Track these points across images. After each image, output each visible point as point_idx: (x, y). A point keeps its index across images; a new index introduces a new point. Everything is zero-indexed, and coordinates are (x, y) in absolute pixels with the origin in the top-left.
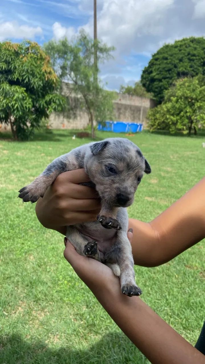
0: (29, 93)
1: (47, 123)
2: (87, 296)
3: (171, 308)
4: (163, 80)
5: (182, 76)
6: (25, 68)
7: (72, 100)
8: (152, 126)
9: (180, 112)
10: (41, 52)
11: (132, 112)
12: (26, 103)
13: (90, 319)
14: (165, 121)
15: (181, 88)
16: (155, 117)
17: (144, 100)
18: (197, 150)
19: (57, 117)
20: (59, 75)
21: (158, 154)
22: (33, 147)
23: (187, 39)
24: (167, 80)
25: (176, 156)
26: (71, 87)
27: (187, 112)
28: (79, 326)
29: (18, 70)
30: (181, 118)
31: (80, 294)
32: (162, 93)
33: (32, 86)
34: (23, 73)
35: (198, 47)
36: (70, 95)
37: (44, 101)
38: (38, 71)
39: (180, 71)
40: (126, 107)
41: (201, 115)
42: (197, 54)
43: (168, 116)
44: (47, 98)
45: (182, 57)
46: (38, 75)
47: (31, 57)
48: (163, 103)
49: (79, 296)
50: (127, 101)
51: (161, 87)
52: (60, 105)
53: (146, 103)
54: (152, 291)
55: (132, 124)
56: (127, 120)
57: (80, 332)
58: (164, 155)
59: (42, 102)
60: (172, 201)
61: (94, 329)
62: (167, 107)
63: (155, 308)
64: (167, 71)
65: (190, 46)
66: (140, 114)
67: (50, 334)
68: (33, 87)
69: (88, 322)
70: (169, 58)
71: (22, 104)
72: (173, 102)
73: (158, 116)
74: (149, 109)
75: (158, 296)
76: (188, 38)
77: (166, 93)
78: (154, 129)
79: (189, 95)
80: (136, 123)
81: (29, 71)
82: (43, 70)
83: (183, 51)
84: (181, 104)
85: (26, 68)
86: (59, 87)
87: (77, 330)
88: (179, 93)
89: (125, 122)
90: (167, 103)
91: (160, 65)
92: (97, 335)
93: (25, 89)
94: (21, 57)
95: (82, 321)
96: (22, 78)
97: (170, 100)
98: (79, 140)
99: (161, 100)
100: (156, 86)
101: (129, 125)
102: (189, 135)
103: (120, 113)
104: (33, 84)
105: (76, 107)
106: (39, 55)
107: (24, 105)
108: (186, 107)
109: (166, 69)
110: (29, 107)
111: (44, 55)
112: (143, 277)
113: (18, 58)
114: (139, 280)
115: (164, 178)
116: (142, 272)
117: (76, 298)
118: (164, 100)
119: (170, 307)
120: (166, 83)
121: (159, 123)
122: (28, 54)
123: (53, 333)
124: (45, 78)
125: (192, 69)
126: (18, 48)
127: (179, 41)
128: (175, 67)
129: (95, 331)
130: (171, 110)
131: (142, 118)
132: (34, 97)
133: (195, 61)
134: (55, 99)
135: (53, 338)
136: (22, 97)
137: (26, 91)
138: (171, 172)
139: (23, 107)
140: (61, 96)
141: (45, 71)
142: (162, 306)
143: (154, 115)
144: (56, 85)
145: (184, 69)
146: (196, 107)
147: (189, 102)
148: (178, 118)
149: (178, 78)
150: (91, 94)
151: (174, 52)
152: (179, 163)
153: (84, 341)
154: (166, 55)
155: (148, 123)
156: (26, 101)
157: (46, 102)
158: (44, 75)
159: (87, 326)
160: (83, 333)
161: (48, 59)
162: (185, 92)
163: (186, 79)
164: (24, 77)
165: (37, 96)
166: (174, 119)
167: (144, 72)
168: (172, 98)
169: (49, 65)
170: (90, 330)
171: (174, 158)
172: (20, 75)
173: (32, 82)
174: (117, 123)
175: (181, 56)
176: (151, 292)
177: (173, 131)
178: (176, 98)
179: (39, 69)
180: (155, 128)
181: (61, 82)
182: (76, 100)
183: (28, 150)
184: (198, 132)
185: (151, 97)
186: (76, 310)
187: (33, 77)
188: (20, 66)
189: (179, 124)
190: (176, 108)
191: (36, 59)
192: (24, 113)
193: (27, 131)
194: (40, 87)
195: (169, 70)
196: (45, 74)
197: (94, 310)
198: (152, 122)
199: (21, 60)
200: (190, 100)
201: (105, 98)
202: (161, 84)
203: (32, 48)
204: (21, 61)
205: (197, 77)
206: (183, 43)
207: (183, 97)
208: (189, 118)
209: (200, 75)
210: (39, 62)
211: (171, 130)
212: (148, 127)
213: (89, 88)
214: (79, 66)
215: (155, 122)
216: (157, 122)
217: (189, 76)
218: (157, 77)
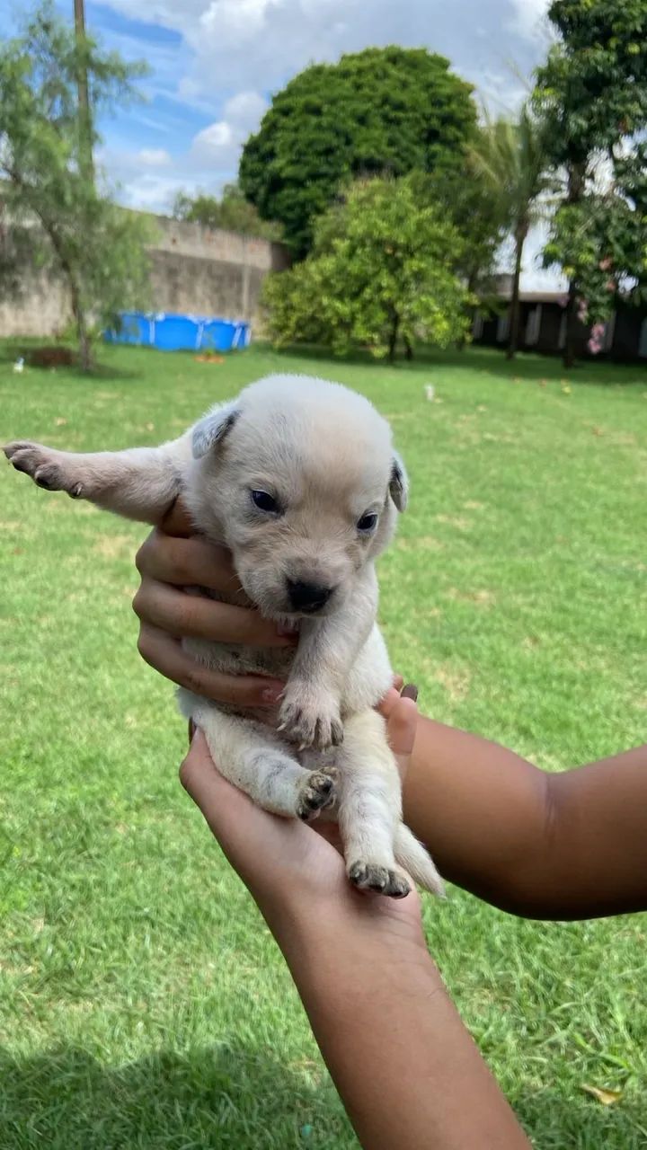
2: (50, 886)
4: (309, 183)
5: (366, 173)
8: (281, 329)
9: (361, 289)
11: (216, 283)
13: (58, 955)
14: (319, 315)
15: (361, 210)
16: (287, 302)
17: (251, 244)
18: (410, 409)
23: (378, 54)
24: (322, 182)
27: (380, 289)
28: (19, 985)
30: (364, 307)
31: (25, 883)
32: (308, 225)
35: (411, 79)
39: (361, 155)
40: (196, 266)
41: (423, 299)
42: (408, 104)
43: (325, 301)
45: (367, 112)
48: (309, 257)
49: (22, 888)
50: (197, 247)
51: (303, 205)
53: (256, 256)
55: (214, 324)
56: (198, 310)
57: (22, 1000)
61: (68, 986)
62: (321, 272)
64: (320, 153)
65: (386, 75)
66: (240, 291)
69: (47, 966)
70: (325, 108)
72: (338, 254)
73: (295, 297)
74: (267, 275)
76: (381, 47)
77: (321, 226)
78: (286, 339)
79: (386, 234)
80: (227, 322)
83: (366, 91)
84: (364, 262)
87: (11, 997)
88: (357, 227)
89: (192, 317)
90: (323, 256)
91: (296, 130)
92: (77, 1002)
95: (29, 964)
97: (329, 249)
98: (37, 375)
99: (307, 246)
100: (290, 201)
101: (206, 327)
102: (391, 360)
103: (176, 287)
105: (21, 261)
108: (376, 274)
109: (320, 148)
117: (11, 896)
118: (312, 247)
120: (320, 192)
121: (300, 319)
125: (393, 150)
127: (352, 58)
128: (348, 142)
129: (70, 992)
130: (333, 281)
131: (250, 305)
133: (405, 125)
143: (284, 296)
145: (373, 151)
146: (407, 272)
147: (387, 257)
148: (357, 305)
149: (354, 179)
150: (70, 217)
151: (337, 92)
153: (34, 1025)
154: (315, 99)
155: (265, 320)
159: (47, 980)
160: (33, 1001)
162: (375, 225)
163: (376, 182)
166: (344, 308)
167: (248, 151)
168: (336, 242)
170: (56, 991)
174: (167, 320)
175: (363, 107)
177: (341, 347)
178: (347, 242)
180: (290, 338)
182: (20, 236)
184: (416, 351)
185: (277, 235)
186: (10, 934)
189: (358, 325)
190: (349, 274)
195: (329, 151)
197: (72, 925)
198: (278, 317)
200: (389, 251)
201: (118, 233)
202: (302, 195)
205: (408, 179)
206: (367, 63)
207: (368, 242)
208: (388, 307)
209: (418, 174)
211: (335, 344)
212: (268, 332)
213: (59, 197)
214: (22, 121)
215: (288, 319)
216: (294, 318)
217: (385, 172)
218: (289, 171)
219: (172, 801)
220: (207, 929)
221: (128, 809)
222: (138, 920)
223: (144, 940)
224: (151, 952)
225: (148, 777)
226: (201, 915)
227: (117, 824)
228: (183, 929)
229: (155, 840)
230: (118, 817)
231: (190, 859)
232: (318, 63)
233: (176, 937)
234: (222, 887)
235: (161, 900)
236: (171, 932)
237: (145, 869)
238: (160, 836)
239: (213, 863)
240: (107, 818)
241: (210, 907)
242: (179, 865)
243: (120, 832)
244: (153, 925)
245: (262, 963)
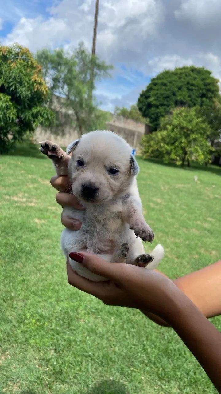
0: (14, 102)
1: (32, 137)
2: (57, 338)
3: (148, 355)
4: (160, 107)
5: (180, 105)
6: (12, 75)
7: (62, 116)
8: (146, 152)
9: (175, 142)
10: (32, 59)
11: (126, 136)
12: (10, 113)
13: (58, 365)
14: (160, 149)
15: (178, 117)
17: (139, 124)
18: (189, 183)
19: (43, 131)
20: (50, 87)
21: (149, 183)
22: (12, 162)
23: (187, 68)
24: (164, 107)
25: (167, 187)
26: (62, 101)
27: (181, 142)
28: (44, 373)
29: (4, 75)
30: (175, 148)
31: (48, 336)
32: (159, 120)
33: (18, 95)
34: (9, 79)
35: (197, 77)
36: (61, 110)
37: (31, 113)
38: (27, 79)
39: (178, 99)
40: (120, 130)
41: (196, 147)
42: (196, 85)
43: (162, 145)
44: (34, 110)
45: (181, 86)
46: (26, 84)
47: (21, 64)
48: (158, 130)
49: (47, 338)
51: (157, 114)
52: (47, 119)
53: (141, 128)
54: (129, 335)
57: (44, 380)
58: (155, 185)
59: (28, 115)
60: (159, 236)
61: (60, 377)
62: (162, 135)
63: (131, 355)
64: (165, 98)
65: (190, 75)
66: (133, 139)
67: (9, 381)
68: (20, 96)
69: (54, 369)
70: (168, 84)
71: (4, 114)
72: (168, 130)
73: (152, 143)
74: (143, 135)
75: (135, 341)
76: (189, 66)
77: (163, 121)
78: (147, 156)
79: (185, 125)
81: (17, 78)
82: (33, 80)
83: (182, 80)
84: (176, 133)
85: (13, 75)
86: (49, 100)
87: (41, 378)
88: (175, 122)
90: (163, 130)
91: (158, 90)
92: (63, 384)
93: (10, 97)
94: (9, 62)
95: (48, 367)
96: (8, 85)
97: (165, 128)
99: (157, 127)
100: (153, 112)
102: (182, 166)
104: (20, 92)
105: (66, 123)
106: (30, 63)
107: (8, 115)
108: (180, 138)
109: (165, 96)
110: (13, 118)
111: (35, 63)
112: (121, 319)
113: (5, 62)
114: (116, 322)
115: (153, 210)
116: (121, 313)
117: (43, 340)
118: (159, 127)
119: (147, 353)
120: (163, 110)
122: (17, 59)
123: (13, 381)
124: (34, 89)
125: (189, 99)
126: (7, 52)
127: (179, 69)
128: (174, 94)
129: (61, 380)
130: (165, 139)
131: (136, 144)
132: (19, 107)
133: (194, 91)
134: (43, 113)
135: (13, 386)
136: (6, 107)
137: (11, 100)
138: (160, 204)
139: (6, 117)
140: (50, 110)
141: (35, 81)
142: (138, 353)
143: (148, 142)
144: (45, 97)
145: (182, 98)
146: (191, 138)
147: (185, 133)
148: (173, 147)
149: (176, 107)
150: (84, 111)
151: (173, 79)
152: (169, 195)
153: (47, 390)
154: (165, 81)
155: (141, 149)
156: (10, 111)
157: (32, 115)
158: (33, 85)
159: (53, 374)
160: (48, 381)
161: (40, 68)
162: (182, 122)
163: (183, 108)
164: (10, 85)
165: (23, 106)
166: (168, 148)
167: (142, 96)
168: (168, 126)
169: (40, 75)
170: (56, 378)
171: (165, 189)
172: (5, 82)
173: (19, 90)
175: (180, 84)
176: (128, 337)
177: (166, 160)
178: (172, 127)
179: (29, 78)
180: (149, 156)
181: (52, 94)
182: (67, 116)
183: (6, 165)
184: (191, 164)
185: (147, 122)
186: (42, 354)
187: (21, 85)
188: (7, 72)
189: (172, 154)
190: (171, 137)
191: (26, 67)
192: (6, 123)
193: (7, 143)
194: (28, 97)
195: (167, 97)
196: (35, 84)
197: (63, 354)
198: (145, 149)
199: (8, 65)
200: (185, 131)
201: (98, 117)
202: (158, 110)
203: (23, 54)
204: (9, 67)
205: (194, 108)
206: (183, 71)
207: (179, 127)
208: (183, 149)
209: (197, 107)
210: (28, 70)
211: (164, 159)
212: (141, 153)
213: (81, 105)
214: (73, 80)
215: (149, 149)
216: (151, 149)
217: (186, 105)
218: (154, 103)
219: (101, 313)
220: (110, 364)
221: (85, 314)
222: (86, 357)
223: (88, 364)
224: (90, 370)
225: (92, 303)
226: (109, 358)
227: (81, 319)
228: (102, 363)
229: (94, 327)
230: (82, 316)
231: (106, 336)
232: (167, 70)
233: (99, 365)
234: (116, 349)
235: (95, 350)
236: (98, 363)
237: (90, 337)
238: (96, 326)
239: (114, 339)
240: (78, 316)
241: (112, 356)
242: (102, 337)
243: (82, 322)
244: (91, 359)
245: (130, 381)
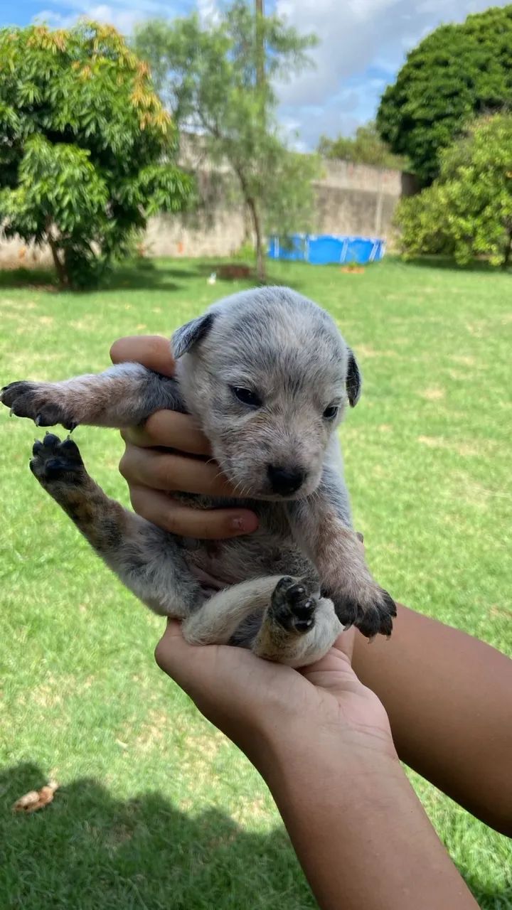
0: (97, 163)
1: (139, 242)
4: (436, 123)
5: (487, 111)
6: (86, 98)
7: (205, 181)
8: (408, 244)
9: (483, 208)
10: (125, 51)
11: (355, 209)
12: (91, 192)
14: (444, 231)
15: (485, 141)
16: (416, 221)
17: (386, 174)
19: (165, 225)
20: (171, 113)
22: (112, 306)
23: (498, 12)
24: (447, 121)
25: (481, 324)
26: (202, 143)
27: (499, 207)
29: (68, 102)
30: (485, 223)
32: (436, 158)
33: (105, 145)
34: (81, 110)
36: (202, 168)
37: (137, 184)
38: (121, 103)
39: (482, 96)
40: (340, 196)
43: (451, 219)
44: (145, 177)
45: (488, 60)
46: (120, 116)
47: (102, 67)
48: (435, 183)
51: (430, 142)
52: (176, 195)
53: (392, 185)
55: (356, 242)
56: (340, 229)
58: (449, 323)
59: (132, 188)
62: (448, 195)
64: (447, 97)
65: (506, 29)
66: (374, 214)
68: (109, 148)
70: (452, 60)
71: (81, 194)
72: (463, 180)
73: (423, 217)
74: (398, 199)
76: (502, 7)
77: (446, 158)
78: (411, 253)
79: (507, 161)
80: (364, 239)
81: (97, 104)
82: (135, 102)
83: (488, 43)
84: (486, 185)
85: (90, 96)
86: (174, 145)
88: (482, 156)
89: (338, 235)
90: (448, 182)
91: (427, 79)
93: (88, 153)
94: (75, 66)
96: (80, 123)
97: (454, 175)
98: (224, 286)
99: (433, 174)
100: (419, 139)
101: (350, 245)
102: (506, 267)
103: (324, 213)
104: (109, 139)
105: (212, 199)
106: (121, 60)
107: (88, 197)
108: (498, 194)
109: (445, 92)
110: (99, 202)
111: (133, 59)
113: (67, 70)
115: (459, 384)
118: (438, 175)
120: (445, 130)
121: (425, 236)
122: (90, 57)
124: (139, 123)
125: (510, 90)
126: (66, 44)
127: (477, 17)
128: (470, 85)
130: (458, 203)
131: (382, 225)
132: (109, 174)
134: (164, 180)
136: (81, 176)
137: (91, 159)
138: (474, 369)
139: (84, 201)
140: (180, 172)
141: (140, 105)
143: (413, 217)
144: (166, 141)
145: (493, 92)
148: (478, 222)
149: (477, 117)
150: (255, 162)
151: (465, 45)
152: (491, 345)
154: (444, 54)
155: (396, 237)
156: (91, 186)
157: (141, 189)
158: (135, 115)
161: (144, 69)
162: (497, 154)
163: (497, 118)
164: (85, 122)
165: (117, 171)
166: (467, 224)
167: (385, 100)
168: (461, 169)
169: (149, 88)
171: (475, 330)
172: (73, 117)
173: (105, 133)
174: (319, 240)
175: (483, 56)
177: (462, 257)
178: (471, 170)
179: (124, 100)
180: (417, 251)
181: (177, 131)
182: (216, 179)
183: (101, 316)
185: (406, 167)
187: (109, 120)
188: (75, 93)
189: (479, 238)
190: (473, 196)
191: (114, 72)
192: (86, 216)
193: (93, 265)
194: (127, 147)
195: (455, 94)
196: (139, 112)
198: (407, 234)
199: (75, 75)
200: (509, 174)
201: (292, 172)
202: (432, 133)
203: (103, 40)
204: (76, 78)
206: (489, 20)
207: (491, 168)
208: (506, 223)
210: (120, 80)
211: (458, 254)
212: (398, 247)
214: (225, 88)
215: (416, 235)
216: (422, 234)
217: (504, 110)
218: (419, 113)
232: (446, 24)
